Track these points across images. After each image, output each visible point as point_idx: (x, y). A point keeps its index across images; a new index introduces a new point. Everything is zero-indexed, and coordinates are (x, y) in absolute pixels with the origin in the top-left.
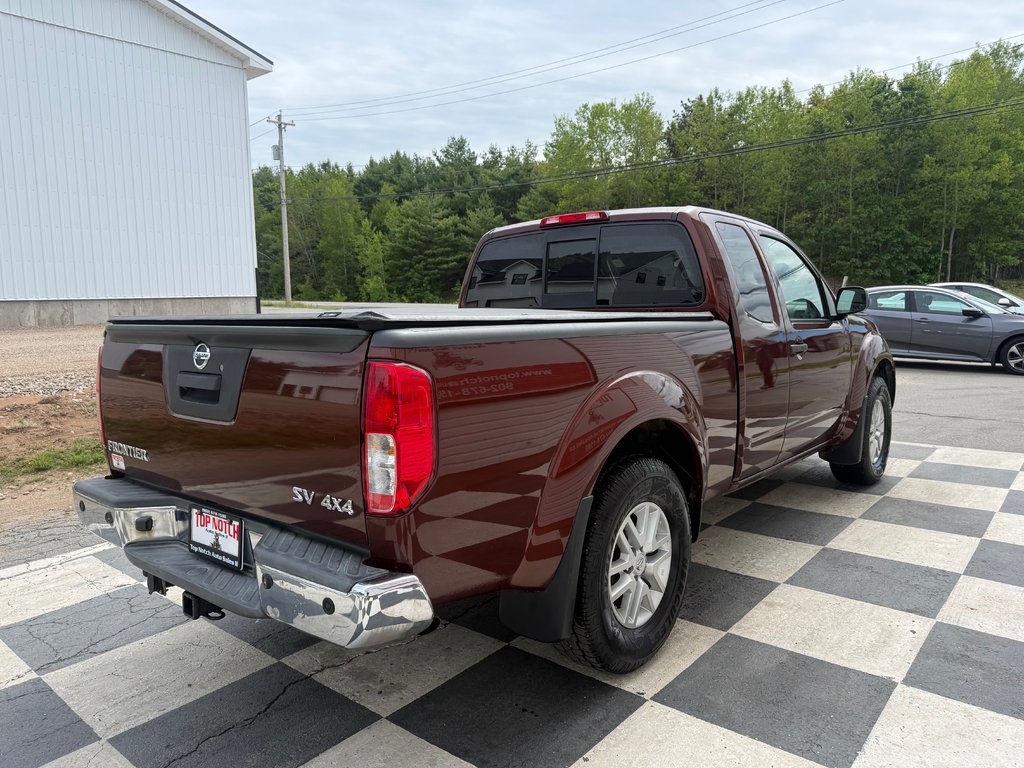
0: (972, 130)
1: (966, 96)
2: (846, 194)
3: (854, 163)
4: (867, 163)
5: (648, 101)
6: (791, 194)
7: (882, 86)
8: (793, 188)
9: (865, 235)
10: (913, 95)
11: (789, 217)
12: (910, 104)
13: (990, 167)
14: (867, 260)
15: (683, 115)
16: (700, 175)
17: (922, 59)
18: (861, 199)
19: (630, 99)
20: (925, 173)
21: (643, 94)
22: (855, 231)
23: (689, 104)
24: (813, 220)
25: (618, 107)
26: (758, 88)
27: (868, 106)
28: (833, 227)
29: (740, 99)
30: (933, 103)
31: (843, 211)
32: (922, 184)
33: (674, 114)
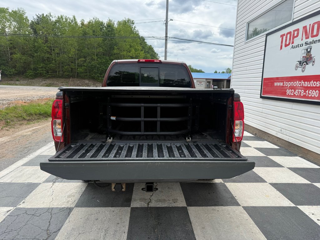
0: (125, 41)
1: (123, 31)
2: (94, 54)
3: (96, 45)
4: (99, 45)
5: (23, 11)
6: (78, 52)
7: (102, 24)
8: (78, 50)
9: (101, 67)
10: (110, 29)
11: (78, 59)
12: (110, 31)
13: (130, 52)
14: (101, 75)
15: (37, 19)
16: (47, 41)
17: (110, 19)
18: (99, 56)
19: (15, 9)
20: (115, 51)
21: (21, 8)
22: (98, 66)
23: (39, 16)
24: (85, 61)
25: (10, 11)
26: (64, 16)
27: (99, 29)
28: (92, 64)
29: (59, 18)
30: (115, 32)
31: (94, 60)
32: (114, 55)
33: (33, 18)
